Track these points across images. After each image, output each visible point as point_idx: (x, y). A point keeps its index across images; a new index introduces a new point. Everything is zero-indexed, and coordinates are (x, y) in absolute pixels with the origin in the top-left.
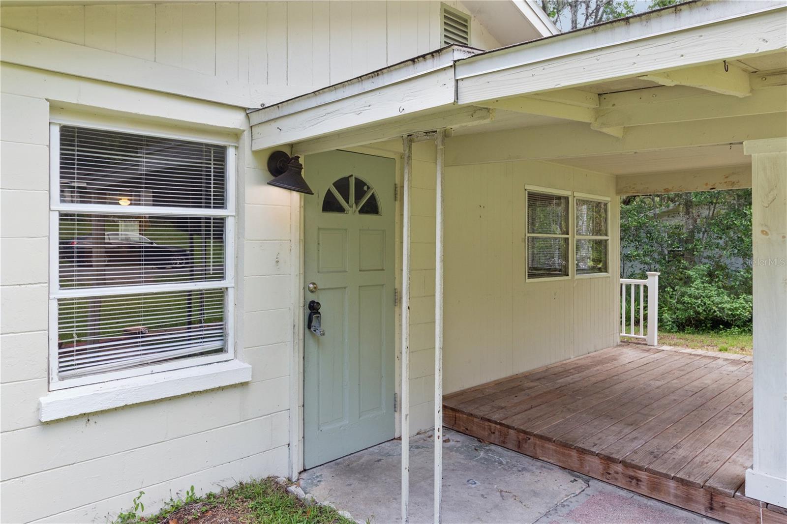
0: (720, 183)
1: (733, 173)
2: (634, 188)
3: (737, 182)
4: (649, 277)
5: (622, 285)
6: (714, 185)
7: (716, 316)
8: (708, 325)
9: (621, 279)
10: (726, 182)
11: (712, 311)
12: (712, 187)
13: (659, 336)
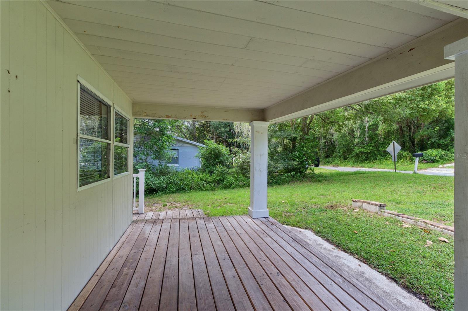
0: (199, 116)
1: (206, 111)
2: (145, 113)
3: (207, 117)
4: (140, 172)
5: (134, 177)
6: (195, 116)
7: (152, 188)
8: (148, 192)
9: (133, 174)
10: (201, 116)
11: (150, 185)
12: (194, 118)
13: (145, 200)
